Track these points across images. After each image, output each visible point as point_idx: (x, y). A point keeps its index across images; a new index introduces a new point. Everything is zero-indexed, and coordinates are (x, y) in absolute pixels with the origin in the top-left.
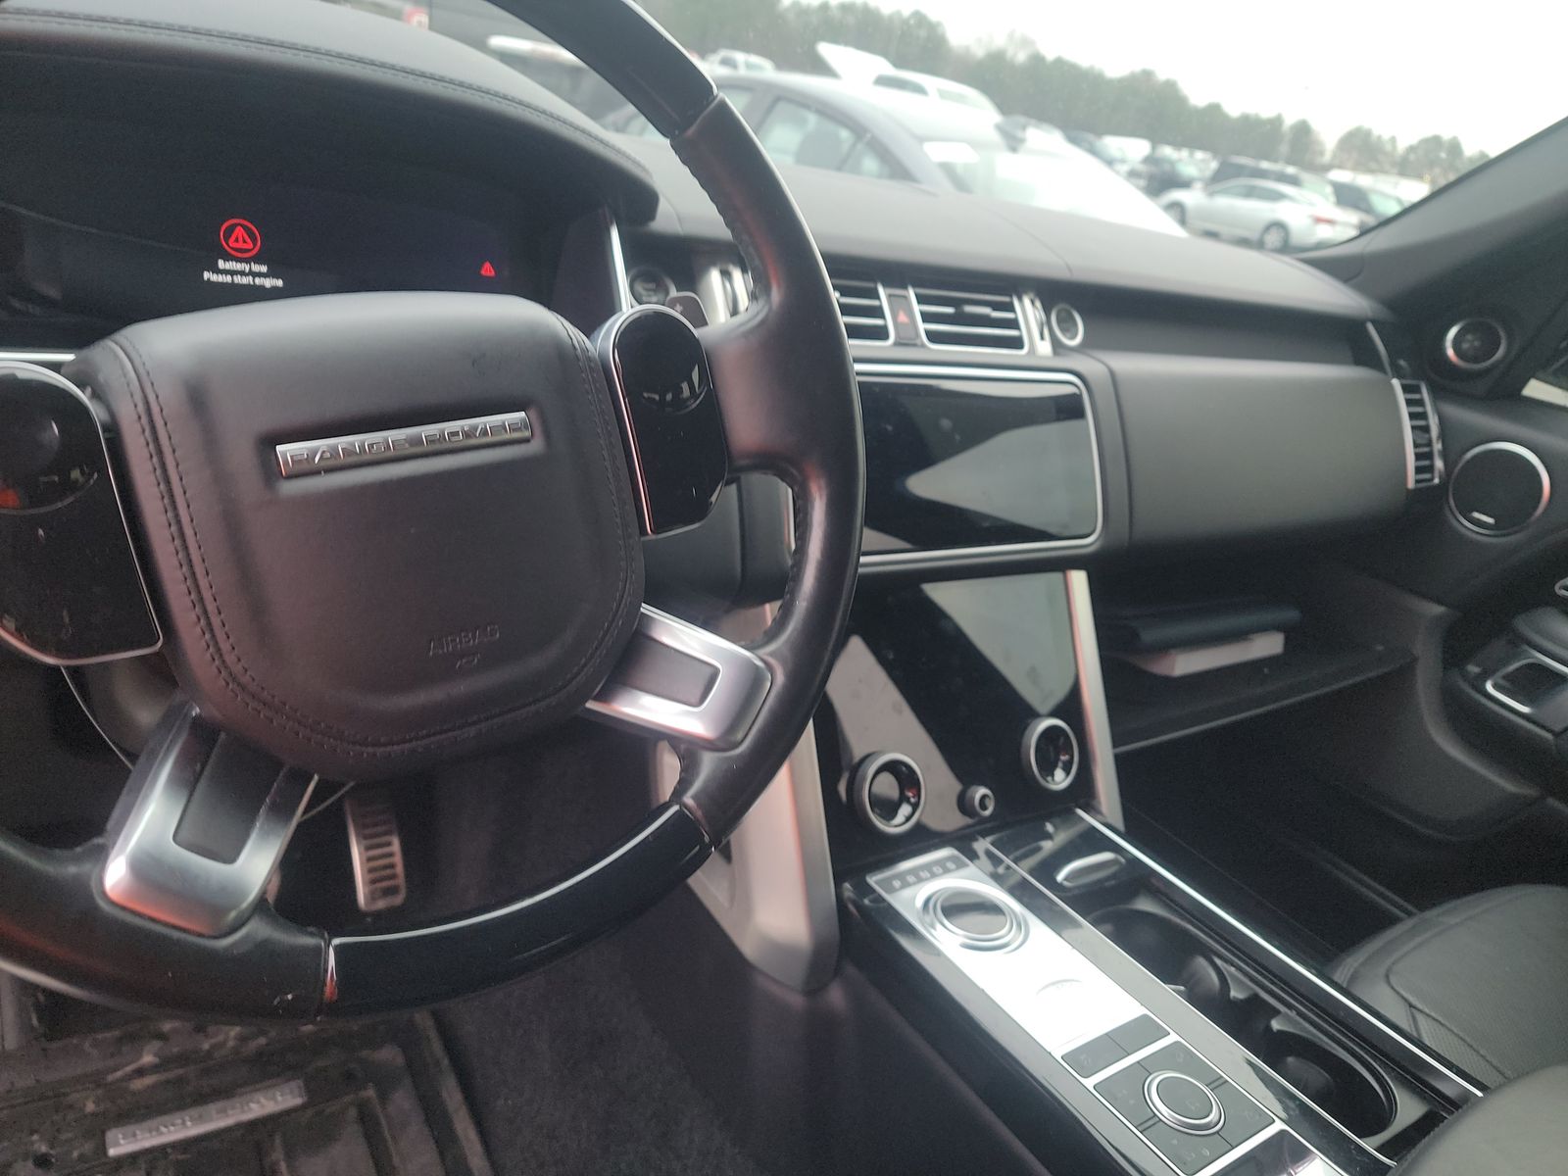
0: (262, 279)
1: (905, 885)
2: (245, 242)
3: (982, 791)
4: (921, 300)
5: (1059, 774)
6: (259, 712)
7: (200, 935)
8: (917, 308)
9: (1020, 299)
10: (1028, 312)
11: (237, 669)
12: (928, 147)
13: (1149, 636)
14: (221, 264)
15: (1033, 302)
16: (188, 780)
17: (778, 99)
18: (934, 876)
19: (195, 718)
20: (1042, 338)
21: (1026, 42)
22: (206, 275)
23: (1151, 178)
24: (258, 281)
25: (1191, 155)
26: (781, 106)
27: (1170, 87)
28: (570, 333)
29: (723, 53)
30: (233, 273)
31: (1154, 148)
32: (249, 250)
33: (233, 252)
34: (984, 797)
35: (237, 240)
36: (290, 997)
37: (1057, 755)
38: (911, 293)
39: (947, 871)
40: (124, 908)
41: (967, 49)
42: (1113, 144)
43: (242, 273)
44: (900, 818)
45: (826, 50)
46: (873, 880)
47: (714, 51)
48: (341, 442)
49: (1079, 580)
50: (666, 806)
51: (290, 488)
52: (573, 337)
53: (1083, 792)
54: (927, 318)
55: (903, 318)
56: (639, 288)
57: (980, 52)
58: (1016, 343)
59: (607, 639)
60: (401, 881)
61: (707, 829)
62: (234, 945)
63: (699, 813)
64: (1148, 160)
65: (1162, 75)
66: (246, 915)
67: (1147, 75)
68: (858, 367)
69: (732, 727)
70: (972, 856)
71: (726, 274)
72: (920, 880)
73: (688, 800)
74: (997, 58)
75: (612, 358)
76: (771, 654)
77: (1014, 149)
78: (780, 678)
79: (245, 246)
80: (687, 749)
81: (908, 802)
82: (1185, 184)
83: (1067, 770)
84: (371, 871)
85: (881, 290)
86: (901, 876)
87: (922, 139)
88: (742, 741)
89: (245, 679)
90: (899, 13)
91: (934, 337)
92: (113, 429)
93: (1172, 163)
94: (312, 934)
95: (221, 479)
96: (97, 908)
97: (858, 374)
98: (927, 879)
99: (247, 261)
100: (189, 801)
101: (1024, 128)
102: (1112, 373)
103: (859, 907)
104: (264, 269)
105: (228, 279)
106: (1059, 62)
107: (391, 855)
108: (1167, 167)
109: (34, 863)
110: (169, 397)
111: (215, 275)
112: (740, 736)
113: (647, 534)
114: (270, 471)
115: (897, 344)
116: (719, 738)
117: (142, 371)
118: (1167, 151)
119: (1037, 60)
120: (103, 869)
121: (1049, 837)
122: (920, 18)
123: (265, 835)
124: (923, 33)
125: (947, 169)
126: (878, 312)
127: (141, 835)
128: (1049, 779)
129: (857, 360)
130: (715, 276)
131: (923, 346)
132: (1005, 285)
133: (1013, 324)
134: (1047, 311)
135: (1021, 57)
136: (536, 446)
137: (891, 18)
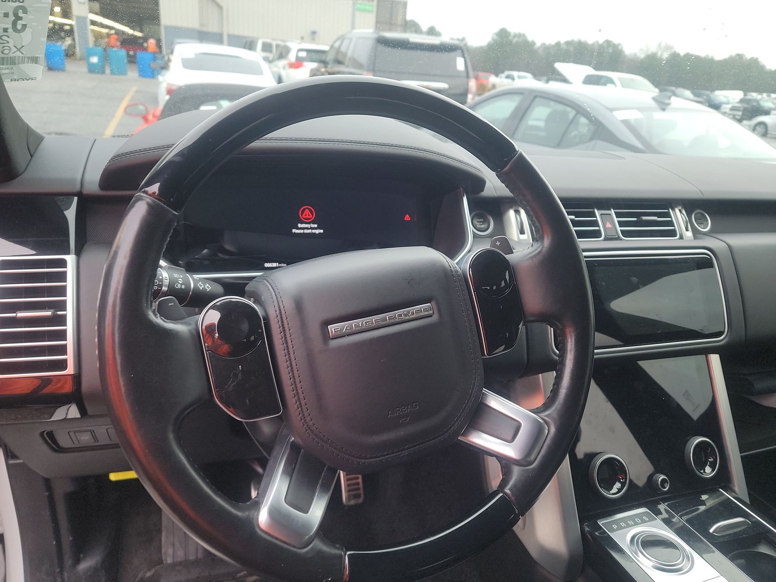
0: (315, 230)
1: (620, 528)
2: (309, 215)
3: (662, 477)
4: (618, 215)
5: (708, 469)
6: (319, 443)
7: (294, 547)
8: (616, 220)
9: (673, 209)
10: (678, 216)
11: (311, 423)
12: (615, 113)
13: (759, 385)
14: (300, 225)
15: (680, 211)
16: (289, 471)
17: (536, 97)
18: (636, 524)
19: (293, 442)
20: (687, 230)
21: (668, 48)
22: (294, 231)
23: (745, 110)
24: (314, 231)
25: (769, 96)
26: (537, 99)
27: (754, 62)
28: (450, 264)
29: (507, 73)
30: (304, 229)
31: (745, 95)
32: (311, 218)
33: (304, 220)
34: (663, 480)
35: (305, 215)
36: (330, 579)
37: (707, 458)
38: (613, 212)
39: (643, 522)
40: (266, 533)
41: (635, 54)
42: (720, 95)
43: (307, 228)
44: (614, 490)
45: (559, 66)
46: (601, 523)
47: (503, 72)
48: (354, 323)
49: (715, 360)
50: (495, 493)
51: (333, 343)
52: (451, 266)
53: (723, 479)
54: (621, 224)
55: (609, 225)
56: (475, 222)
57: (642, 56)
58: (672, 234)
59: (466, 408)
60: (361, 491)
61: (517, 507)
62: (307, 552)
63: (513, 498)
64: (741, 101)
65: (748, 56)
66: (313, 538)
67: (740, 56)
68: (585, 254)
69: (528, 454)
70: (658, 513)
71: (517, 212)
72: (628, 526)
73: (507, 491)
74: (652, 59)
75: (468, 273)
76: (547, 416)
77: (664, 110)
78: (553, 430)
79: (309, 217)
80: (506, 463)
81: (620, 482)
82: (767, 113)
83: (713, 466)
84: (348, 485)
85: (596, 211)
86: (616, 522)
87: (612, 110)
88: (534, 462)
89: (314, 428)
90: (597, 42)
91: (626, 234)
92: (266, 319)
93: (757, 101)
94: (338, 549)
95: (306, 340)
96: (256, 532)
97: (586, 257)
98: (632, 525)
99: (309, 223)
100: (291, 480)
101: (669, 98)
102: (729, 246)
103: (594, 538)
104: (316, 226)
105: (302, 231)
106: (688, 56)
107: (358, 484)
108: (755, 104)
109: (233, 511)
110: (288, 305)
111: (297, 231)
112: (533, 457)
113: (485, 356)
114: (326, 337)
115: (606, 239)
116: (522, 460)
117: (278, 295)
118: (754, 95)
119: (675, 56)
120: (258, 514)
121: (703, 503)
122: (608, 43)
123: (319, 498)
124: (610, 50)
125: (626, 122)
126: (595, 223)
127: (272, 499)
128: (702, 471)
129: (584, 250)
130: (511, 213)
131: (621, 239)
132: (664, 205)
133: (671, 223)
134: (689, 214)
135: (666, 55)
136: (435, 318)
137: (593, 44)
